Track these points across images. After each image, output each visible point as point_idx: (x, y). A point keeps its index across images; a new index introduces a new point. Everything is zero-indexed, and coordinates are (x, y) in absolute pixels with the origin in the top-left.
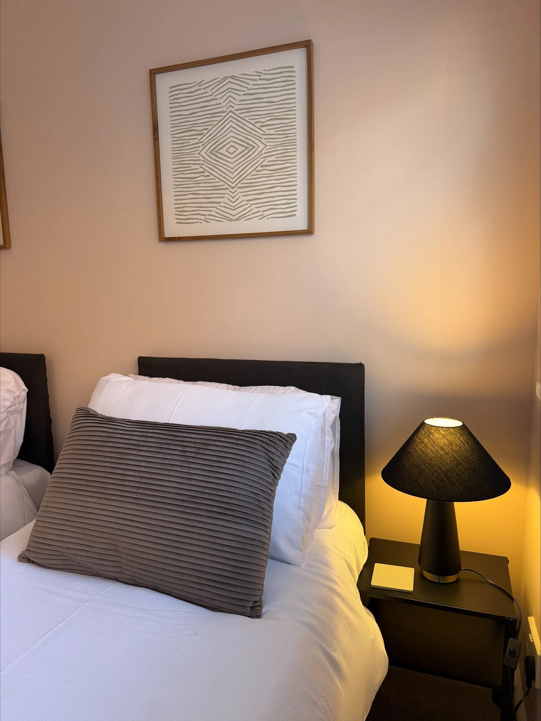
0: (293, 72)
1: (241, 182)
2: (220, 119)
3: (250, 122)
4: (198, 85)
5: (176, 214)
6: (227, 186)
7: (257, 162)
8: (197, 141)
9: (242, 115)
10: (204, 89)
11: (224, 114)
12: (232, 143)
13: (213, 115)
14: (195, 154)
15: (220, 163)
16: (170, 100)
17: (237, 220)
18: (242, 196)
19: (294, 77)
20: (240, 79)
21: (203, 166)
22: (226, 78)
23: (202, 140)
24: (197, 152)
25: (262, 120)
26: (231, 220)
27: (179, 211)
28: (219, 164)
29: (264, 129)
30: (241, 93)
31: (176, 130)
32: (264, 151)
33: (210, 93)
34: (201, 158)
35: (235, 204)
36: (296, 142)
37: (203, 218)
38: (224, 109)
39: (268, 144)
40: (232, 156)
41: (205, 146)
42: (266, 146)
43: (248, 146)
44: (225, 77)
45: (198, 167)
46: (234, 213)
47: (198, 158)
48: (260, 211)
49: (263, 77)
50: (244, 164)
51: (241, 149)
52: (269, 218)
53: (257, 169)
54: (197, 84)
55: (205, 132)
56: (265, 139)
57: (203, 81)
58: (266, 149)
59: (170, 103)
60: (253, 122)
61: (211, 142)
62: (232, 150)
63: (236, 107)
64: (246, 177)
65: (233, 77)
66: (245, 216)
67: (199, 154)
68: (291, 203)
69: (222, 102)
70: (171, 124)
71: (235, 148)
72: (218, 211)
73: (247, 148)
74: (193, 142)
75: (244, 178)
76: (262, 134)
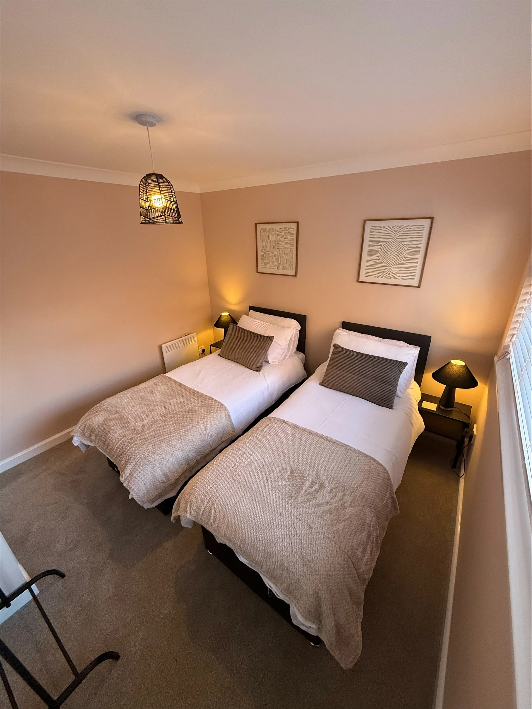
0: (423, 227)
2: (389, 241)
3: (402, 244)
5: (365, 273)
6: (388, 266)
7: (402, 259)
8: (379, 248)
9: (399, 241)
10: (385, 229)
11: (392, 240)
12: (393, 251)
13: (387, 239)
14: (377, 252)
15: (387, 257)
16: (370, 231)
17: (390, 278)
18: (394, 270)
19: (424, 229)
20: (401, 227)
21: (380, 257)
23: (381, 248)
25: (407, 244)
26: (387, 278)
27: (367, 272)
29: (407, 247)
30: (400, 232)
31: (371, 243)
32: (406, 255)
33: (387, 231)
34: (380, 255)
35: (390, 273)
37: (376, 276)
38: (392, 238)
40: (392, 255)
41: (381, 250)
42: (407, 253)
43: (399, 252)
44: (395, 226)
45: (377, 257)
46: (389, 276)
48: (399, 277)
49: (411, 227)
50: (396, 259)
51: (396, 253)
52: (403, 280)
53: (402, 261)
54: (383, 227)
55: (383, 245)
56: (407, 251)
57: (385, 226)
59: (370, 233)
60: (403, 244)
61: (384, 249)
62: (392, 253)
63: (397, 238)
64: (397, 263)
65: (398, 226)
66: (393, 277)
67: (379, 253)
68: (413, 275)
69: (392, 235)
70: (369, 240)
72: (382, 274)
73: (399, 253)
74: (377, 248)
75: (395, 264)
76: (406, 249)
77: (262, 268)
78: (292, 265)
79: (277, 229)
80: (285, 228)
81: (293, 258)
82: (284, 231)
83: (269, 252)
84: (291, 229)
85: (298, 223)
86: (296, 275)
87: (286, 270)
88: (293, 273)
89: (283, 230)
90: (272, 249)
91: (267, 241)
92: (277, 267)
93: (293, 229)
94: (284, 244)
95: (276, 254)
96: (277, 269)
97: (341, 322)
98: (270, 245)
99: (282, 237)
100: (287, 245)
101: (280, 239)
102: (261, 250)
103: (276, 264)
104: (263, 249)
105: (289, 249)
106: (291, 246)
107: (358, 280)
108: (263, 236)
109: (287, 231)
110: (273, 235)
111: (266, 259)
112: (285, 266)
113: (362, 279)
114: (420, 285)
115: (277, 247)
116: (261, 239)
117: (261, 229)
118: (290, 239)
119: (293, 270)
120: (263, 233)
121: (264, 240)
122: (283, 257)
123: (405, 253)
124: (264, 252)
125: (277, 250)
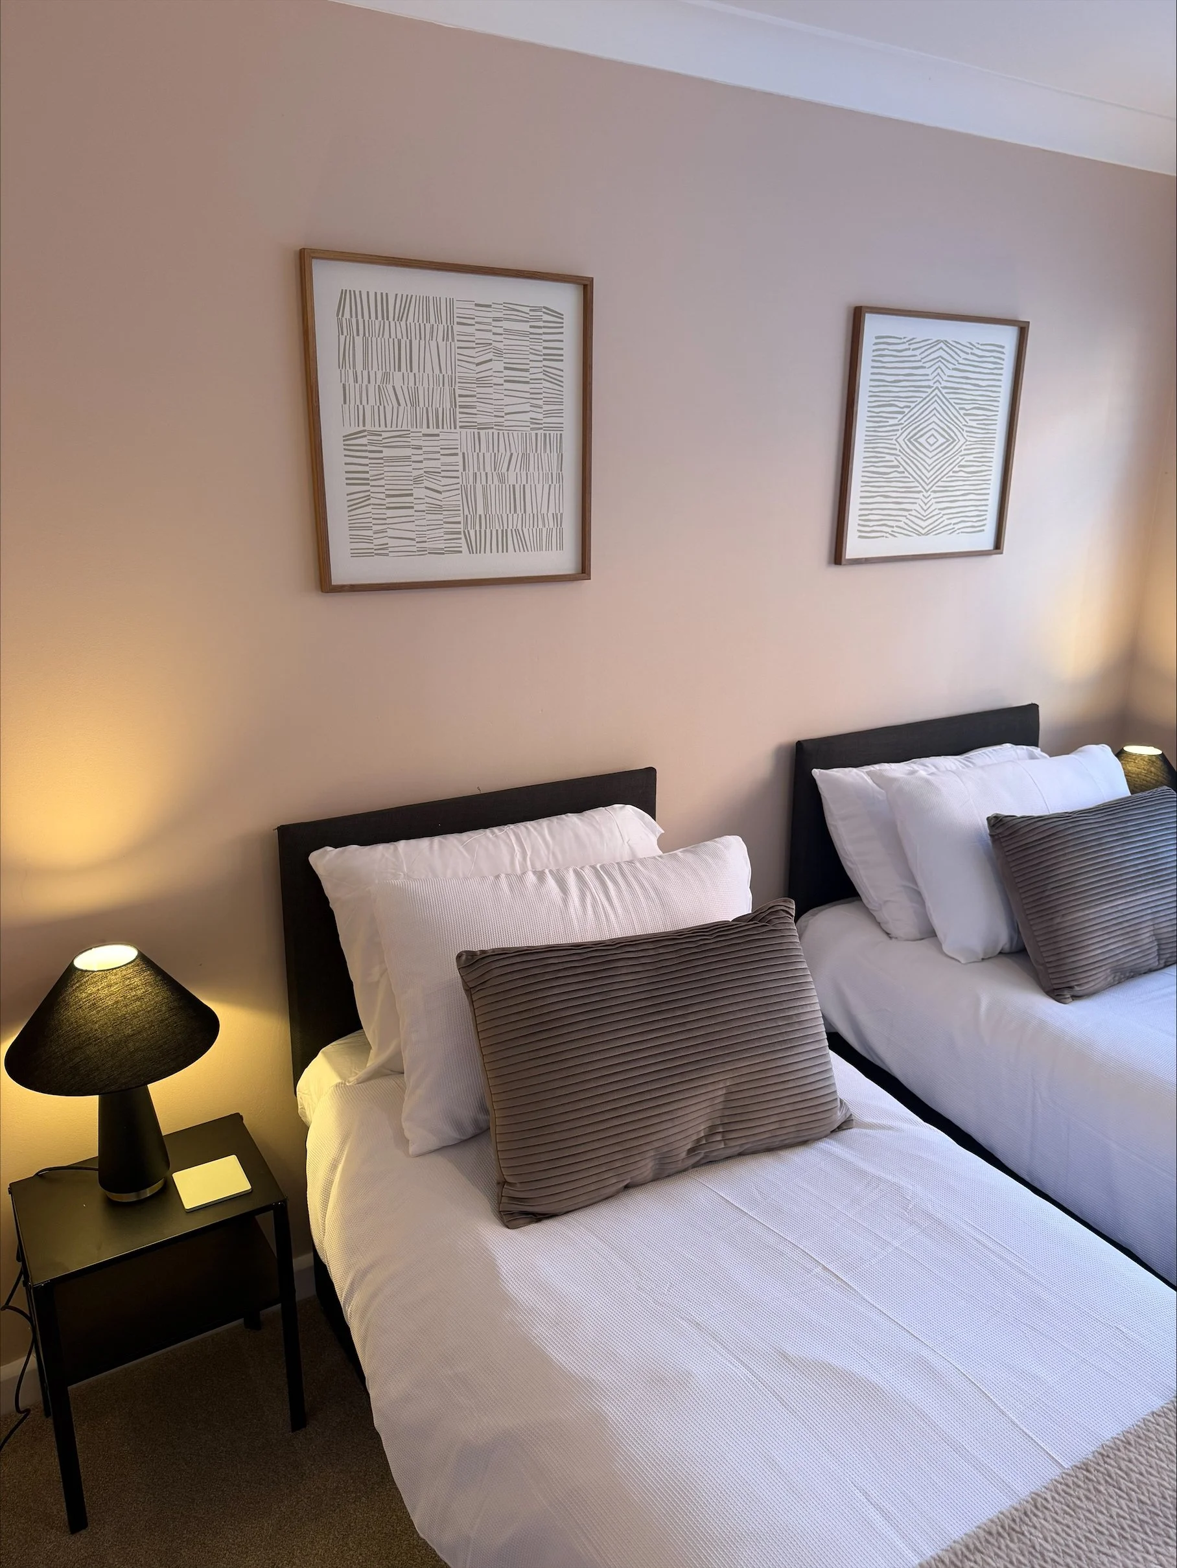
0: (1003, 353)
1: (936, 485)
3: (954, 407)
4: (907, 343)
5: (859, 525)
6: (920, 488)
7: (954, 461)
8: (895, 421)
9: (948, 396)
10: (913, 350)
11: (930, 391)
12: (933, 432)
13: (918, 389)
14: (892, 439)
15: (918, 456)
16: (874, 356)
17: (926, 534)
18: (935, 502)
19: (1003, 359)
20: (953, 348)
21: (899, 458)
22: (938, 342)
23: (902, 421)
24: (895, 437)
25: (966, 406)
26: (920, 534)
27: (864, 520)
28: (916, 457)
29: (967, 418)
30: (949, 366)
31: (875, 401)
32: (964, 446)
33: (918, 358)
34: (898, 447)
36: (994, 441)
37: (889, 530)
38: (931, 383)
39: (968, 438)
40: (931, 449)
41: (904, 429)
42: (967, 440)
43: (948, 437)
44: (938, 340)
45: (892, 458)
46: (923, 524)
47: (894, 447)
49: (975, 351)
50: (942, 461)
51: (942, 440)
52: (959, 533)
53: (954, 469)
54: (907, 341)
55: (907, 410)
56: (966, 431)
57: (913, 339)
58: (966, 445)
59: (873, 361)
60: (957, 407)
61: (911, 426)
62: (932, 440)
63: (944, 384)
64: (942, 478)
65: (946, 343)
66: (935, 529)
67: (896, 440)
68: (981, 515)
69: (930, 373)
70: (870, 391)
71: (936, 438)
72: (907, 521)
73: (947, 440)
74: (891, 422)
75: (938, 481)
76: (965, 425)
77: (354, 555)
78: (557, 515)
79: (456, 304)
80: (509, 307)
81: (560, 478)
82: (506, 325)
83: (408, 452)
84: (546, 318)
85: (586, 287)
86: (584, 570)
87: (525, 548)
88: (563, 560)
89: (496, 320)
90: (425, 430)
91: (386, 376)
92: (463, 540)
93: (560, 315)
94: (508, 400)
95: (459, 459)
96: (465, 548)
97: (780, 751)
98: (414, 403)
99: (490, 356)
100: (527, 407)
101: (478, 369)
102: (347, 438)
103: (460, 519)
104: (361, 428)
105: (539, 432)
106: (548, 414)
107: (837, 556)
108: (359, 340)
109: (525, 327)
110: (433, 344)
111: (383, 496)
112: (517, 531)
113: (854, 547)
114: (998, 545)
115: (458, 416)
116: (342, 365)
117: (343, 293)
118: (545, 373)
119: (561, 548)
120: (354, 320)
121: (365, 373)
122: (502, 479)
123: (963, 440)
124: (369, 448)
125: (461, 438)
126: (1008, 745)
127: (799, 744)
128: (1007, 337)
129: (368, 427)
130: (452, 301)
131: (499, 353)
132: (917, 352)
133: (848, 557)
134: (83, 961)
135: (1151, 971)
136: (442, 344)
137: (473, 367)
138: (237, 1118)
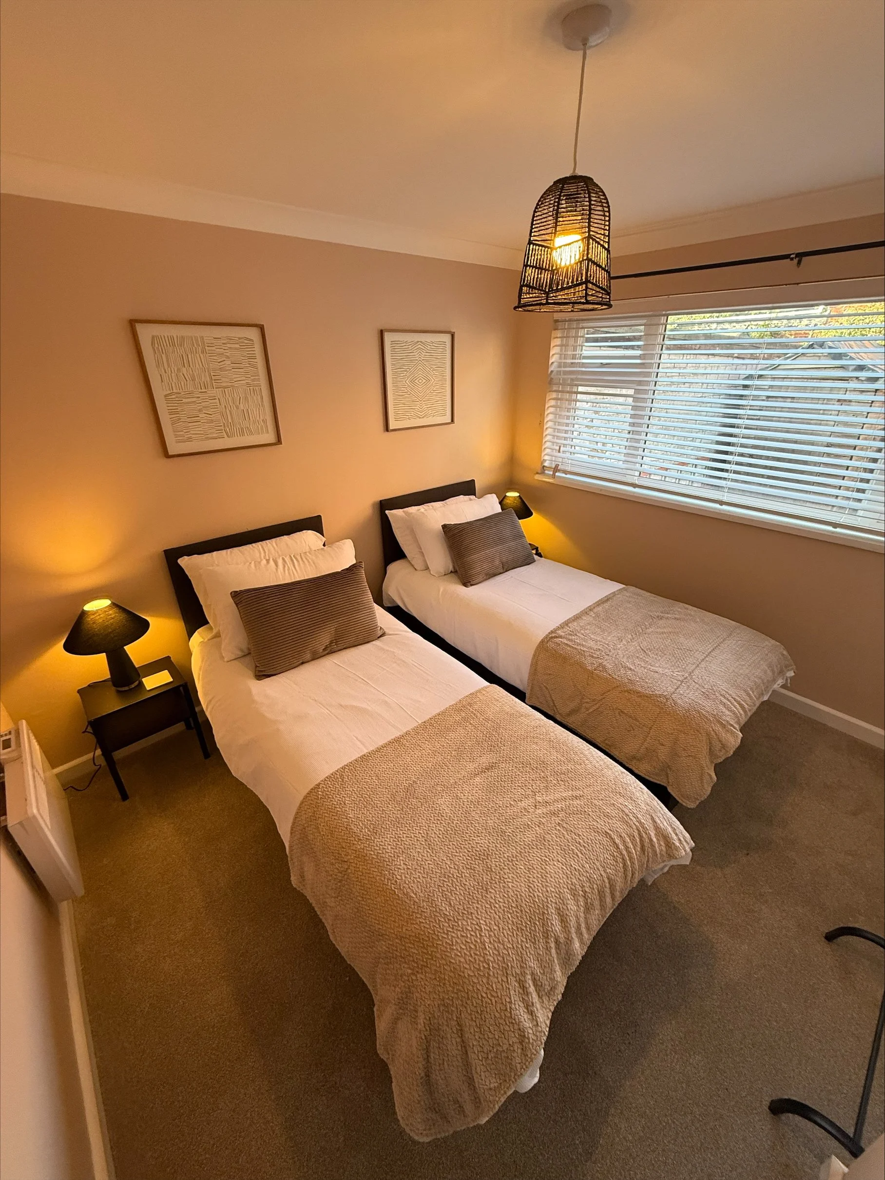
0: (445, 345)
1: (425, 398)
2: (415, 363)
3: (428, 367)
4: (405, 343)
5: (394, 416)
6: (418, 400)
7: (431, 388)
8: (404, 374)
9: (425, 363)
10: (408, 346)
12: (420, 377)
13: (412, 361)
14: (404, 381)
16: (391, 349)
17: (423, 417)
18: (425, 405)
20: (425, 344)
21: (407, 389)
22: (418, 342)
23: (407, 374)
25: (433, 367)
26: (420, 418)
27: (396, 413)
28: (414, 388)
29: (434, 371)
30: (424, 351)
31: (394, 367)
33: (410, 349)
34: (406, 384)
35: (422, 409)
36: (446, 380)
37: (407, 417)
38: (417, 359)
39: (435, 379)
40: (421, 384)
41: (408, 377)
43: (427, 379)
45: (405, 389)
46: (421, 414)
48: (432, 413)
49: (433, 345)
50: (426, 389)
51: (424, 381)
52: (436, 416)
53: (431, 392)
55: (408, 370)
57: (407, 341)
58: (435, 382)
59: (391, 351)
61: (411, 376)
62: (420, 381)
63: (423, 358)
64: (427, 395)
65: (421, 342)
66: (426, 415)
68: (444, 410)
69: (416, 355)
70: (392, 363)
71: (422, 380)
72: (414, 413)
73: (427, 381)
74: (402, 375)
76: (433, 374)
77: (177, 442)
78: (264, 421)
79: (205, 338)
80: (229, 338)
81: (263, 405)
82: (228, 345)
83: (194, 399)
84: (246, 342)
85: (262, 328)
86: (279, 441)
87: (252, 434)
88: (270, 438)
89: (224, 344)
90: (200, 390)
91: (179, 370)
92: (224, 433)
93: (252, 340)
94: (235, 376)
95: (217, 401)
96: (225, 436)
97: (374, 505)
98: (193, 380)
99: (224, 359)
100: (244, 378)
101: (219, 364)
102: (166, 396)
103: (222, 424)
104: (172, 391)
105: (251, 388)
106: (253, 380)
107: (387, 429)
108: (164, 356)
109: (237, 346)
110: (198, 355)
111: (186, 418)
112: (247, 427)
113: (392, 425)
114: (452, 420)
115: (214, 384)
116: (158, 366)
117: (153, 337)
118: (249, 364)
119: (268, 432)
120: (160, 347)
121: (169, 369)
122: (237, 408)
123: (433, 380)
124: (177, 399)
125: (217, 393)
126: (462, 496)
127: (381, 501)
128: (447, 338)
129: (175, 391)
130: (202, 338)
131: (228, 357)
132: (410, 346)
133: (391, 428)
134: (87, 608)
135: (500, 573)
136: (201, 355)
137: (217, 363)
138: (169, 657)
